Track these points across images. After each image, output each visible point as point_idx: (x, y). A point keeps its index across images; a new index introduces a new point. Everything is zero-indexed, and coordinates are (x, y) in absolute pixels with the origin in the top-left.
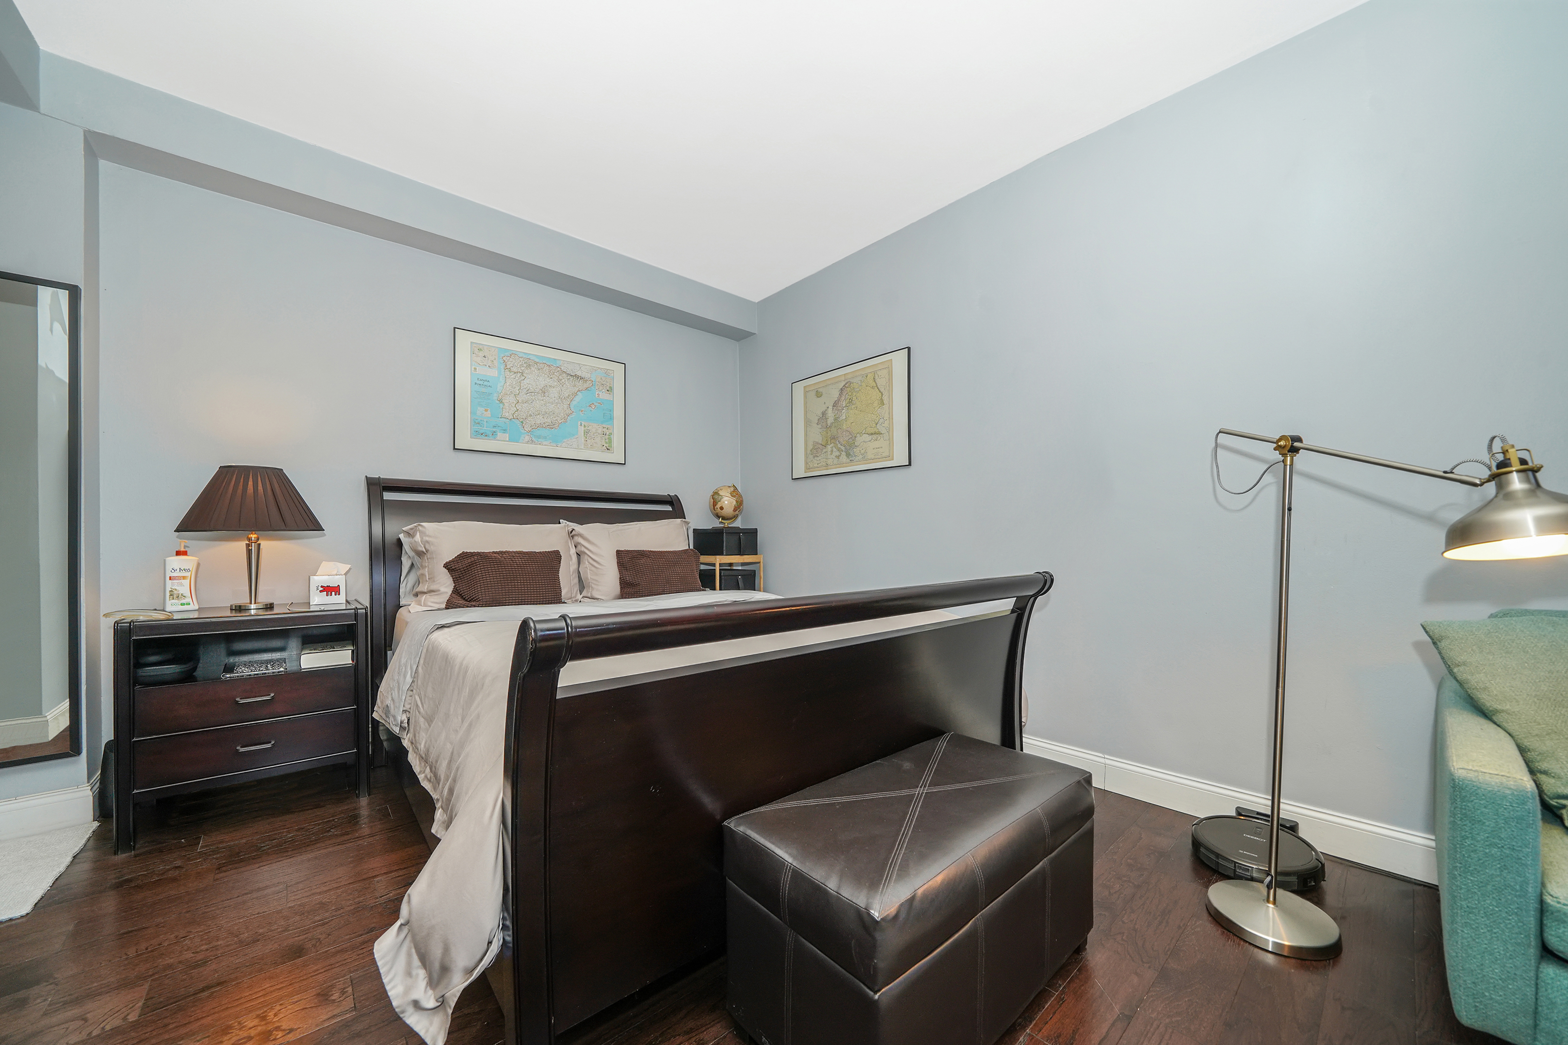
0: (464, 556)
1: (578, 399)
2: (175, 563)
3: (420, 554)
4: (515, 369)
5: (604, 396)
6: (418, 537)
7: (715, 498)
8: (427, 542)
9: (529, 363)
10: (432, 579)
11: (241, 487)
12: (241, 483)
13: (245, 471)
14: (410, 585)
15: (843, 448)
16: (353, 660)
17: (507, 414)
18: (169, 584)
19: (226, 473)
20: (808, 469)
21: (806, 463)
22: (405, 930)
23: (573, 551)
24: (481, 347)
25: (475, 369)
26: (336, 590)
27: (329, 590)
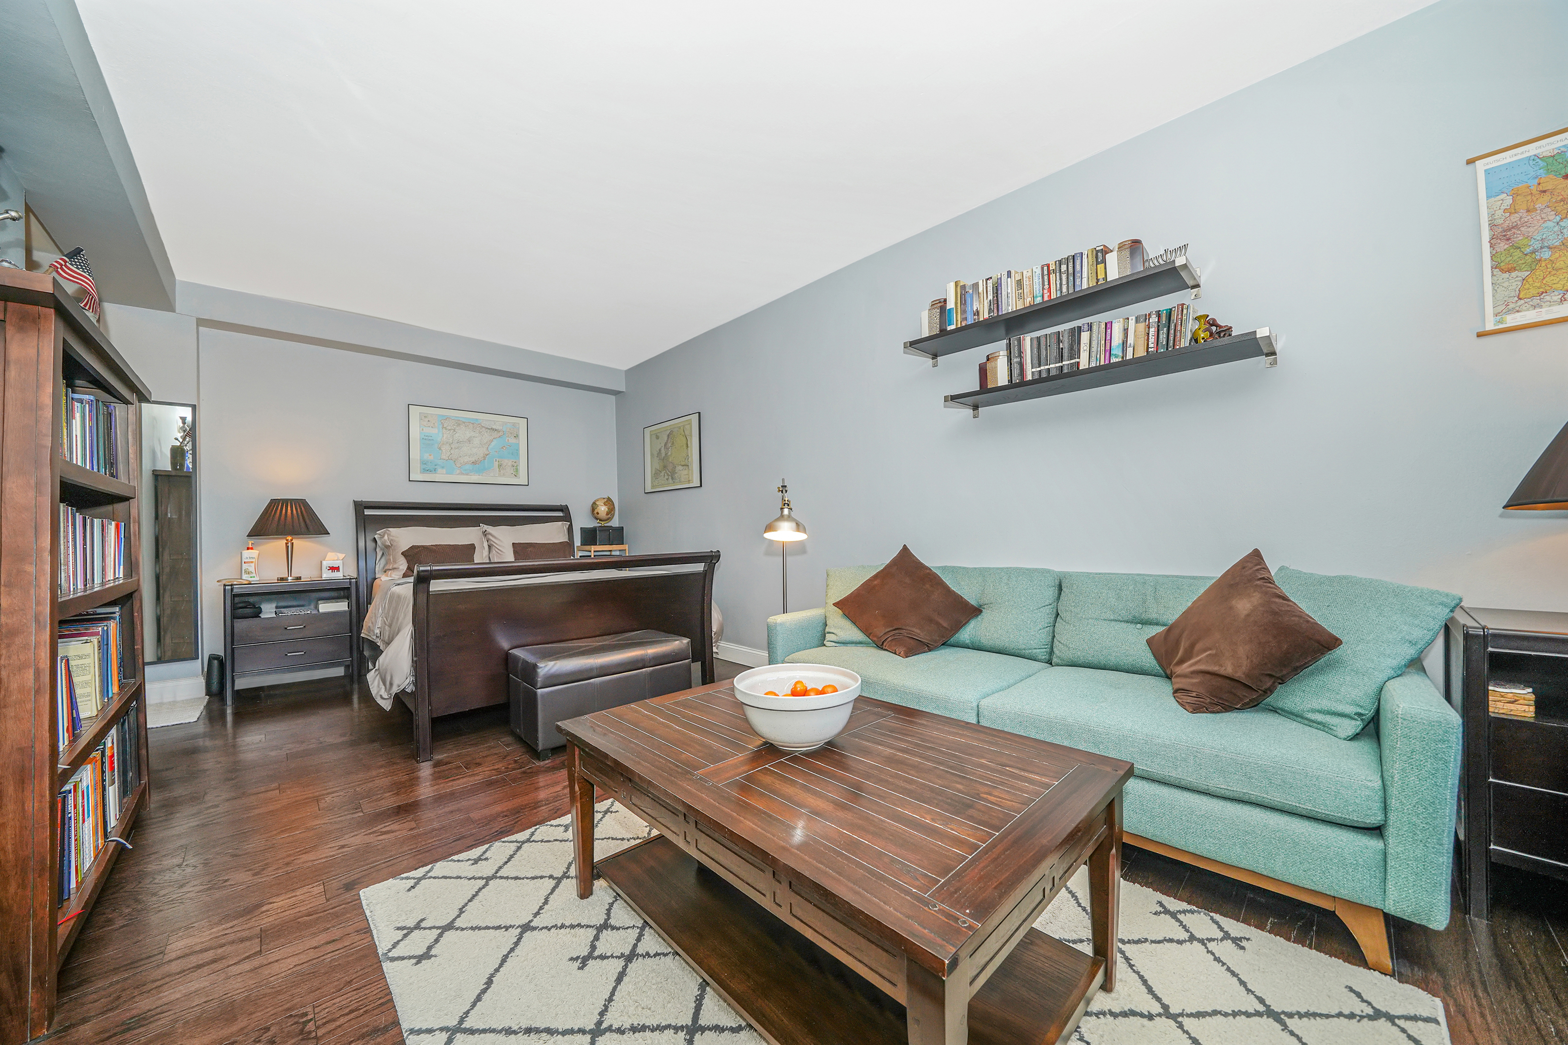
0: (413, 548)
1: (493, 444)
2: (246, 554)
3: (387, 547)
4: (449, 428)
5: (512, 440)
6: (386, 537)
7: (594, 507)
8: (392, 540)
9: (459, 423)
10: (395, 562)
11: (284, 511)
12: (284, 509)
13: (285, 502)
14: (382, 566)
15: (670, 474)
16: (349, 608)
17: (444, 457)
18: (245, 566)
19: (274, 503)
20: (653, 487)
21: (652, 483)
22: (377, 673)
23: (486, 544)
24: (426, 415)
25: (423, 429)
26: (338, 569)
27: (333, 569)
